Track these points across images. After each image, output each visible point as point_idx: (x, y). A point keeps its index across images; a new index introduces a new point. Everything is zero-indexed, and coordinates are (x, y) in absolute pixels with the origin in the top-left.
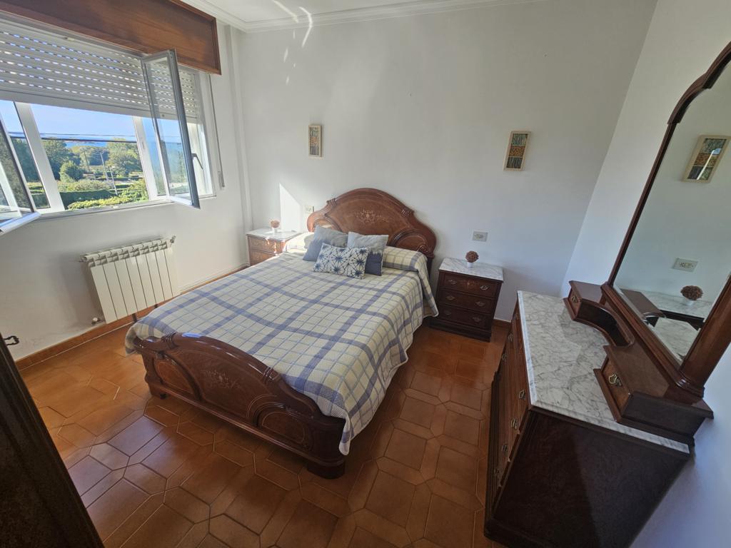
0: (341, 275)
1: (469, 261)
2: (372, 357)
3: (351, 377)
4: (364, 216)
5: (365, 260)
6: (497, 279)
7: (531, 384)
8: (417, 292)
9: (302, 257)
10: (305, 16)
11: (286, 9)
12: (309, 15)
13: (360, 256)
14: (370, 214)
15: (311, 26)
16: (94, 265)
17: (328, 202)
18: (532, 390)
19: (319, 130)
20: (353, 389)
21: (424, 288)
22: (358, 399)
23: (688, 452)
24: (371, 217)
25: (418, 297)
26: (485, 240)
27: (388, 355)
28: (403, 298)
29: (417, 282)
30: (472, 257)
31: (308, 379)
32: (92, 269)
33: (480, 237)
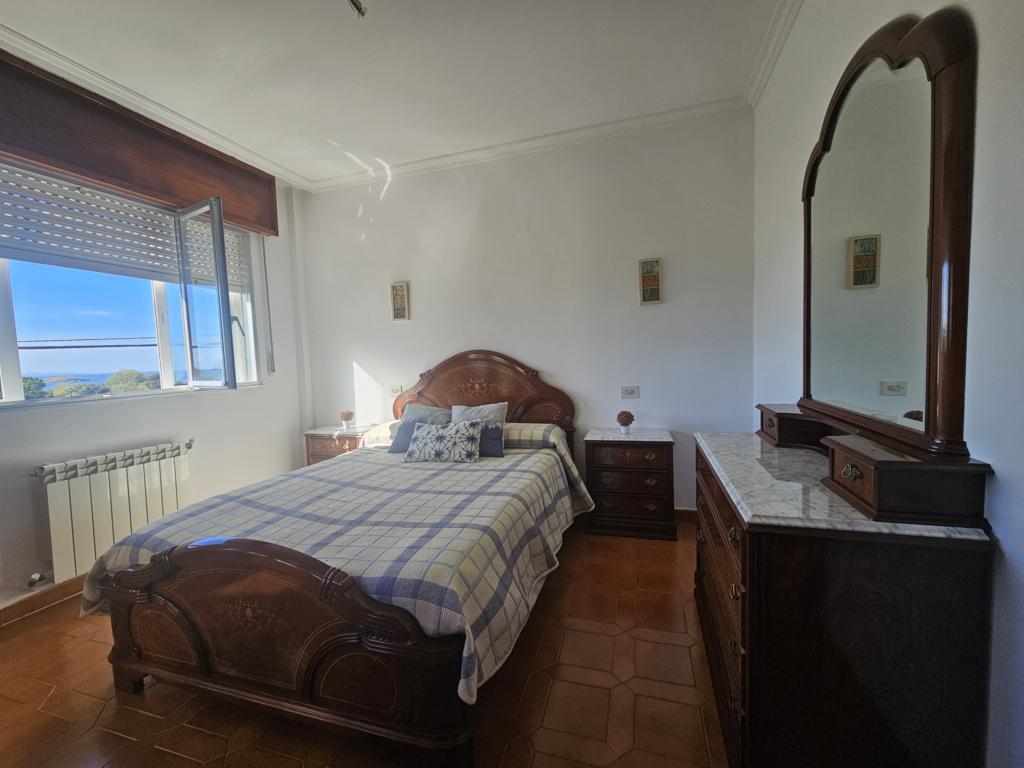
0: (446, 461)
1: (623, 425)
2: (501, 545)
3: (468, 567)
4: (473, 387)
5: (478, 436)
6: (665, 440)
7: (739, 503)
8: (559, 473)
9: (387, 450)
10: (382, 168)
11: (360, 162)
12: (387, 167)
13: (471, 430)
14: (480, 384)
15: (389, 179)
16: (54, 480)
17: (421, 375)
18: (742, 508)
19: (405, 288)
20: (475, 587)
21: (567, 469)
22: (484, 606)
23: (988, 539)
24: (482, 388)
25: (560, 481)
26: (639, 396)
27: (526, 551)
28: (539, 475)
29: (556, 459)
30: (626, 419)
31: (399, 577)
32: (49, 486)
33: (630, 393)
